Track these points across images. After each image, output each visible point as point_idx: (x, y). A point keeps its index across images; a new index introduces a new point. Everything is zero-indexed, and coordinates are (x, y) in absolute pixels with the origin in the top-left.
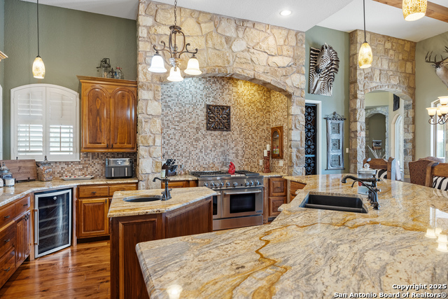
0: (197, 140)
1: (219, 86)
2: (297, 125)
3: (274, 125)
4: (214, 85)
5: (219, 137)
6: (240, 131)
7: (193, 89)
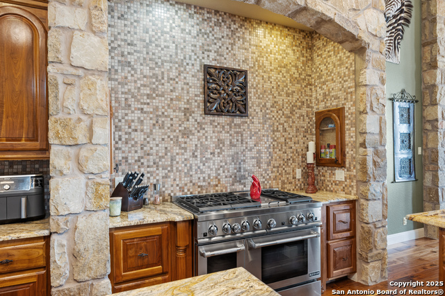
0: (186, 133)
1: (226, 31)
2: (375, 105)
3: (321, 107)
4: (217, 29)
5: (227, 127)
6: (264, 116)
7: (177, 33)
